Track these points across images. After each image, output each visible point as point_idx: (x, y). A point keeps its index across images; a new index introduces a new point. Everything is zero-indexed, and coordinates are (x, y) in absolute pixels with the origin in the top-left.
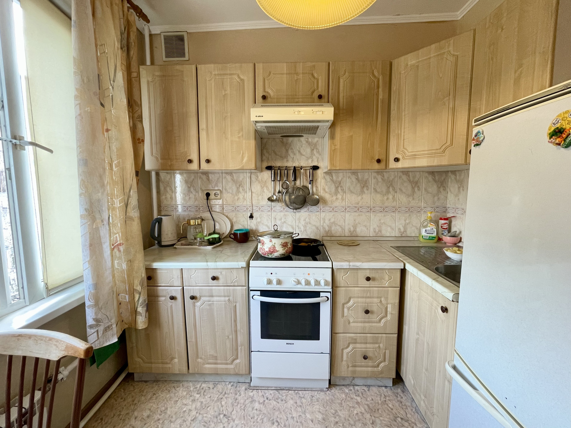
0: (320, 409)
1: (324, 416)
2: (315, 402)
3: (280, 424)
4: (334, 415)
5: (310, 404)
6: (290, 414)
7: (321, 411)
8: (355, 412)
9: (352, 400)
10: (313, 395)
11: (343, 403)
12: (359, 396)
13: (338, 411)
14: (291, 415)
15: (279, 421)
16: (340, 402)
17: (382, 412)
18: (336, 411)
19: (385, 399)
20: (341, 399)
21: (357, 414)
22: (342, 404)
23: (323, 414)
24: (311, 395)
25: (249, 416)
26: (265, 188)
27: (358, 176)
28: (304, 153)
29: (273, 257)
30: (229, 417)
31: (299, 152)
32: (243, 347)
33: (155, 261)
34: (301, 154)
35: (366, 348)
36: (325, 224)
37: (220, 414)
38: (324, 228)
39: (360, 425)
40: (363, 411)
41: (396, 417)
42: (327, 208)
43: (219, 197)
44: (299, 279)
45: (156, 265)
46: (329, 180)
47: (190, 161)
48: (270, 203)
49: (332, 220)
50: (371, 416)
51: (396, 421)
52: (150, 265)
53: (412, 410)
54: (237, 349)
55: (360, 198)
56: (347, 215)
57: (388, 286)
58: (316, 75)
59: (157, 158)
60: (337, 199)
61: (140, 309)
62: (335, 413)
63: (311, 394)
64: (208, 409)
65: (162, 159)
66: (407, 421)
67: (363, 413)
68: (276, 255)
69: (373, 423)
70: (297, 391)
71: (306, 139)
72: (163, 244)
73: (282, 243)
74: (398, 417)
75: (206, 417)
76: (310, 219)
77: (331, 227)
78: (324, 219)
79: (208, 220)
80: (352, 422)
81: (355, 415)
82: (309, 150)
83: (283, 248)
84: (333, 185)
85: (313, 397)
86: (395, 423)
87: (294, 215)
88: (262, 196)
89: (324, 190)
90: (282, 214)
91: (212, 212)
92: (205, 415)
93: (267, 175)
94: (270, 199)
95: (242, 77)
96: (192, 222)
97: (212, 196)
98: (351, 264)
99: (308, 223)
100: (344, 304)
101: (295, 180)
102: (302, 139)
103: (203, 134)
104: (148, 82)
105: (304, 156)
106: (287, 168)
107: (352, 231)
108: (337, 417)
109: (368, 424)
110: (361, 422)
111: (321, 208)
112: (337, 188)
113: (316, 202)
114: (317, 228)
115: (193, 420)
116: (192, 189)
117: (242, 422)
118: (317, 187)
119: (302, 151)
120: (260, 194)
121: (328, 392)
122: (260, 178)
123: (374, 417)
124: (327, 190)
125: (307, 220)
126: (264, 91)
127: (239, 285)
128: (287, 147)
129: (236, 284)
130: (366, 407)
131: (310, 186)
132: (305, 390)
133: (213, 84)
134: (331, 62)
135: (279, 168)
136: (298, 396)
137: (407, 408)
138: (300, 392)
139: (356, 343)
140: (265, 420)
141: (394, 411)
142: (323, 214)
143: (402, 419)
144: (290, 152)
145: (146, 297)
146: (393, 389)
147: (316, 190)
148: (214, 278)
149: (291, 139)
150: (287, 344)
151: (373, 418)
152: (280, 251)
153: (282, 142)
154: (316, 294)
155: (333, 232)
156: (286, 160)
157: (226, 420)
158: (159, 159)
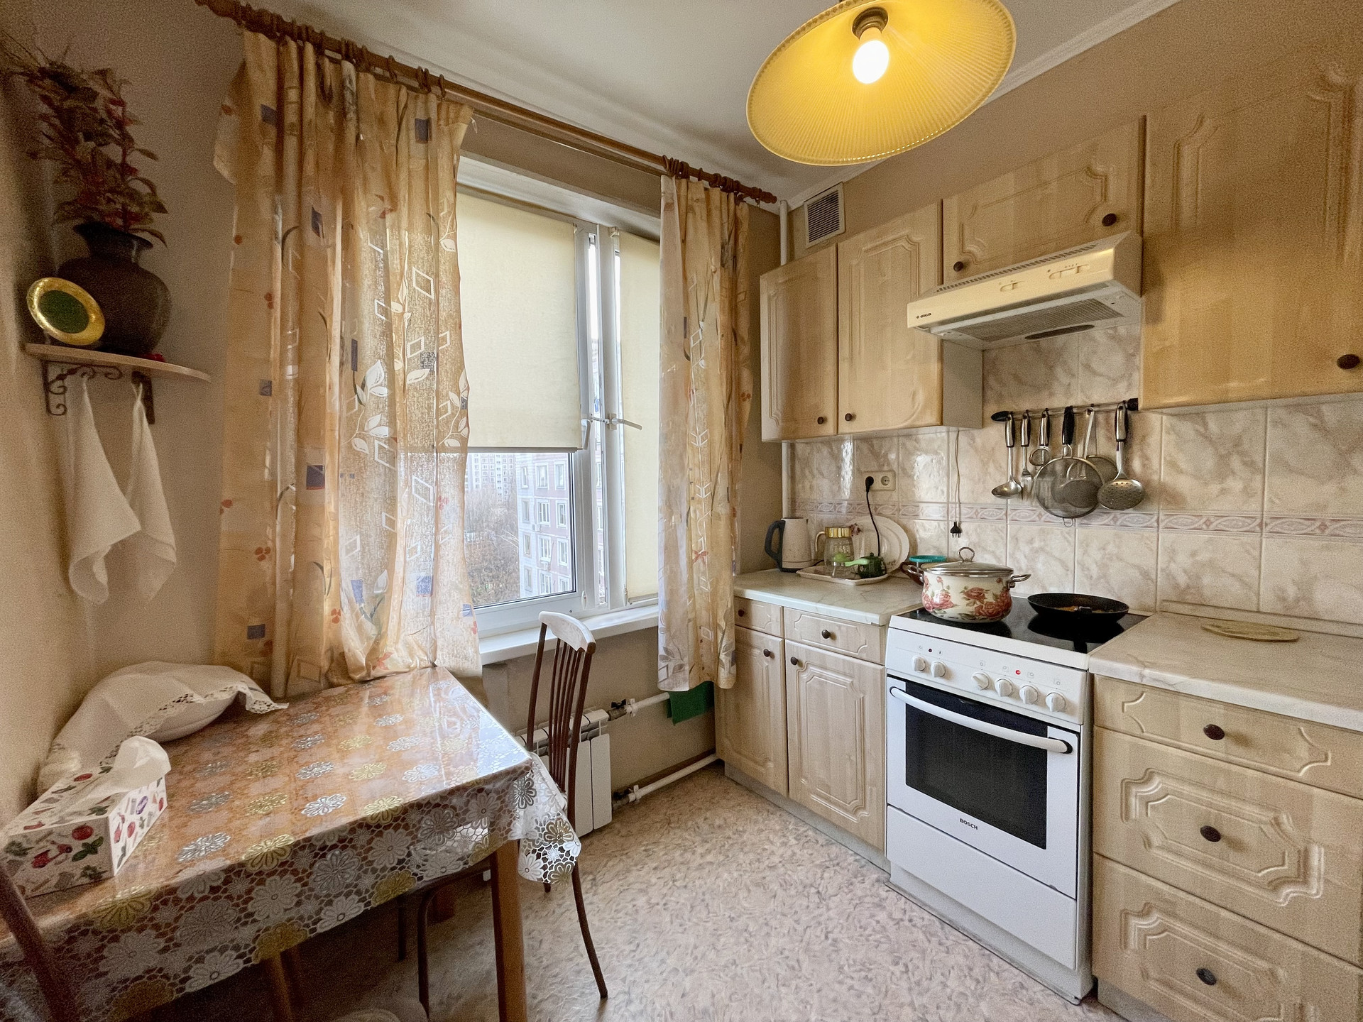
2: (1022, 1000)
3: (910, 974)
5: (1004, 995)
6: (942, 974)
10: (1026, 986)
14: (942, 979)
15: (910, 967)
24: (1022, 984)
25: (859, 922)
26: (991, 465)
28: (1101, 369)
30: (824, 900)
31: (1088, 367)
32: (875, 789)
34: (1095, 373)
35: (1214, 951)
36: (1173, 565)
37: (812, 886)
38: (1170, 576)
42: (1184, 519)
43: (890, 485)
44: (991, 676)
46: (1190, 434)
47: (822, 420)
48: (1001, 501)
49: (1203, 557)
54: (864, 790)
55: (1330, 488)
56: (1270, 546)
57: (1304, 780)
58: (1099, 169)
59: (777, 421)
60: (1223, 491)
61: (723, 657)
64: (799, 868)
65: (785, 420)
68: (949, 613)
73: (966, 588)
75: (789, 875)
76: (1119, 547)
77: (1198, 577)
78: (1172, 553)
82: (1118, 359)
83: (968, 602)
84: (1210, 450)
87: (1068, 533)
88: (984, 483)
89: (1173, 465)
90: (1035, 528)
92: (790, 872)
94: (999, 492)
95: (915, 239)
96: (832, 533)
97: (877, 484)
98: (1147, 672)
99: (1115, 558)
100: (1127, 785)
101: (1069, 440)
104: (769, 299)
105: (1101, 375)
106: (1048, 415)
107: (1290, 599)
111: (1162, 517)
112: (1223, 459)
113: (1135, 500)
114: (1145, 575)
115: (771, 867)
117: (841, 921)
118: (1145, 458)
119: (1094, 365)
120: (979, 480)
121: (1078, 1009)
122: (979, 441)
124: (1183, 465)
125: (1111, 548)
126: (963, 251)
127: (870, 659)
129: (864, 656)
131: (1118, 457)
132: (1011, 963)
134: (1148, 115)
136: (986, 961)
138: (995, 960)
139: (1174, 915)
140: (884, 946)
142: (1166, 537)
144: (1059, 371)
147: (1144, 466)
148: (827, 635)
150: (961, 820)
152: (960, 607)
154: (1039, 727)
155: (1207, 592)
156: (1046, 393)
157: (817, 900)
158: (780, 422)
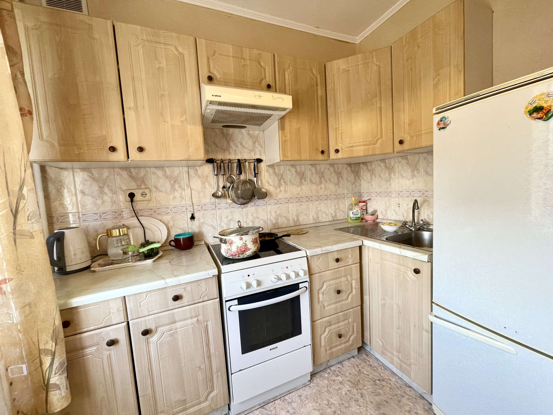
0: (313, 406)
1: (321, 411)
2: (305, 401)
4: (328, 405)
5: (302, 406)
7: (315, 408)
8: (344, 393)
9: (335, 382)
10: (300, 395)
11: (330, 389)
12: (337, 376)
13: (329, 399)
16: (327, 389)
17: (362, 382)
18: (328, 401)
19: (358, 369)
20: (326, 386)
21: (346, 394)
22: (328, 390)
23: (319, 410)
24: (299, 396)
26: (207, 184)
27: (296, 168)
28: (246, 146)
29: (245, 256)
31: (241, 144)
32: (220, 373)
33: (71, 295)
34: (244, 147)
35: (339, 327)
36: (271, 217)
38: (271, 221)
39: (354, 403)
40: (349, 389)
41: (375, 381)
42: (273, 201)
43: (148, 197)
44: (278, 274)
45: (75, 302)
46: (272, 172)
47: (113, 149)
48: (213, 199)
49: (278, 212)
50: (357, 390)
51: (376, 385)
52: (66, 304)
53: (381, 369)
54: (212, 379)
55: (300, 188)
56: (290, 205)
57: (351, 264)
58: (262, 64)
59: (52, 145)
60: (280, 191)
61: (55, 379)
62: (328, 403)
63: (297, 395)
65: (60, 145)
66: (383, 380)
67: (350, 390)
68: (248, 253)
69: (362, 396)
70: (283, 398)
71: (247, 131)
72: (68, 269)
73: (253, 239)
74: (376, 380)
76: (257, 214)
77: (277, 220)
78: (271, 212)
79: (135, 227)
80: (347, 405)
81: (345, 396)
82: (250, 143)
83: (254, 245)
84: (276, 178)
85: (300, 396)
86: (377, 387)
87: (241, 211)
88: (204, 192)
89: (268, 183)
90: (228, 211)
91: (139, 217)
93: (208, 168)
94: (214, 195)
95: (180, 50)
96: (116, 232)
97: (138, 197)
98: (323, 249)
99: (256, 218)
100: (319, 290)
101: (240, 173)
102: (243, 131)
103: (130, 115)
104: (26, 29)
105: (246, 148)
106: (230, 161)
107: (296, 221)
108: (332, 406)
109: (359, 399)
110: (353, 400)
111: (267, 201)
112: (279, 180)
113: (263, 195)
114: (265, 222)
116: (106, 190)
118: (261, 180)
119: (244, 144)
120: (202, 191)
121: (312, 384)
122: (199, 172)
123: (360, 389)
124: (271, 183)
125: (255, 215)
126: (210, 72)
127: (210, 298)
128: (228, 138)
129: (206, 299)
130: (349, 383)
131: (255, 179)
132: (290, 392)
133: (141, 51)
134: (276, 54)
135: (222, 161)
136: (286, 403)
137: (377, 369)
138: (286, 397)
139: (330, 325)
141: (371, 376)
142: (269, 208)
143: (379, 380)
144: (231, 143)
145: (64, 356)
146: (359, 357)
147: (261, 183)
148: (176, 298)
149: (231, 130)
150: (271, 350)
151: (360, 391)
152: (252, 248)
153: (223, 133)
154: (295, 287)
155: (280, 224)
156: (228, 152)
158: (56, 145)
